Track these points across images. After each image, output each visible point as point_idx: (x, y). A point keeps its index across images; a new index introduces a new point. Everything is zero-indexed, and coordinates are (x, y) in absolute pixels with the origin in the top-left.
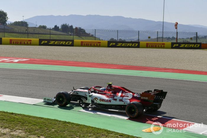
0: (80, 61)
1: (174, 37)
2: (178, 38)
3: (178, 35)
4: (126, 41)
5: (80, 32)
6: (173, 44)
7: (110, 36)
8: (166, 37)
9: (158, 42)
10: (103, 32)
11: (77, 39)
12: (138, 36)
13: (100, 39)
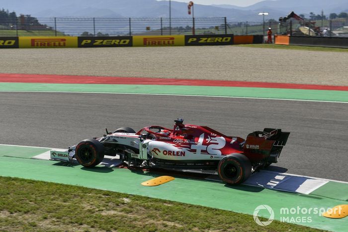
0: (31, 73)
1: (190, 26)
2: (195, 28)
3: (195, 23)
4: (110, 36)
5: (29, 23)
6: (187, 38)
7: (83, 29)
8: (176, 26)
9: (163, 36)
10: (68, 21)
11: (25, 35)
12: (129, 26)
13: (65, 34)
